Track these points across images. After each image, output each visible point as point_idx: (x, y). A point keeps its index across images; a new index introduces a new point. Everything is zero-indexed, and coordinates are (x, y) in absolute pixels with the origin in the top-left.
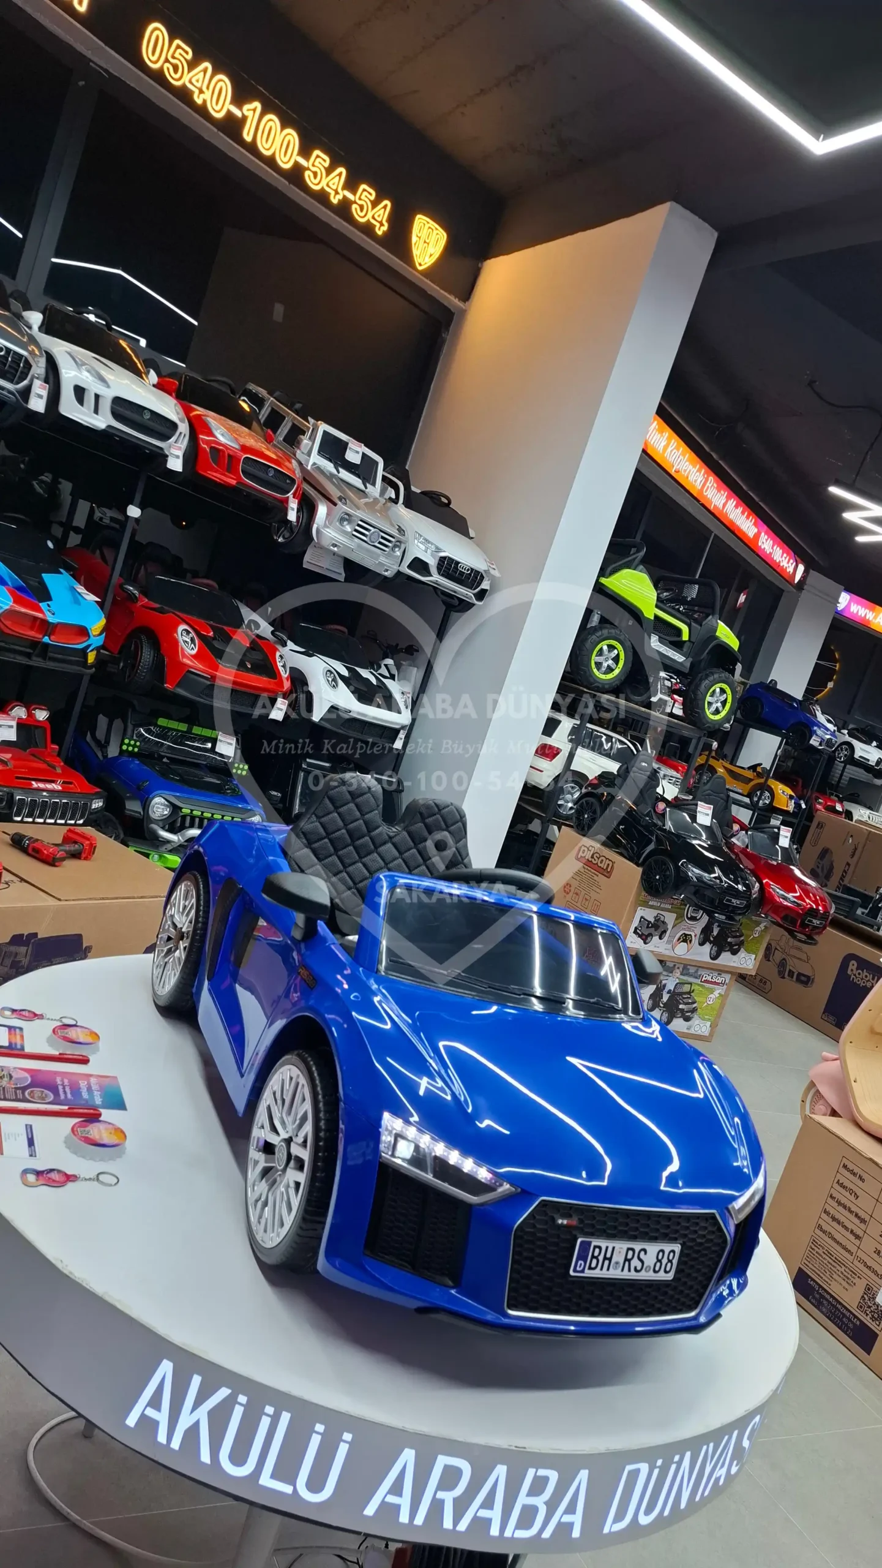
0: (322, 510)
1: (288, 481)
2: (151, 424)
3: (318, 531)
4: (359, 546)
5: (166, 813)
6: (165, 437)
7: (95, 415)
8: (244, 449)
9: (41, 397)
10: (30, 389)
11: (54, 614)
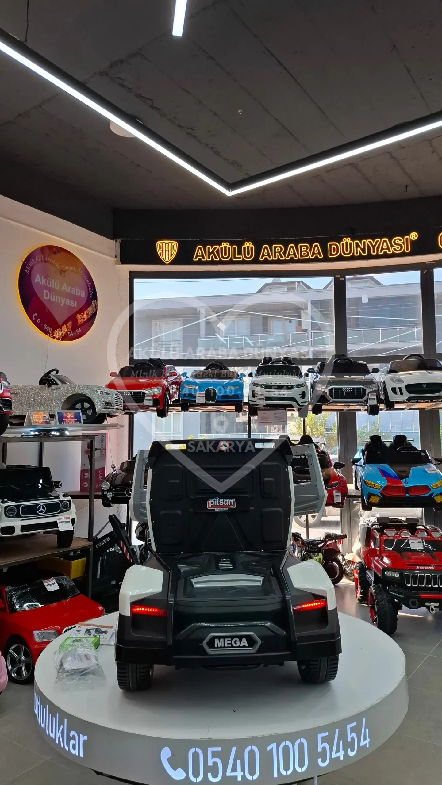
2: (429, 388)
6: (440, 391)
7: (402, 396)
9: (374, 399)
10: (368, 399)
11: (408, 483)
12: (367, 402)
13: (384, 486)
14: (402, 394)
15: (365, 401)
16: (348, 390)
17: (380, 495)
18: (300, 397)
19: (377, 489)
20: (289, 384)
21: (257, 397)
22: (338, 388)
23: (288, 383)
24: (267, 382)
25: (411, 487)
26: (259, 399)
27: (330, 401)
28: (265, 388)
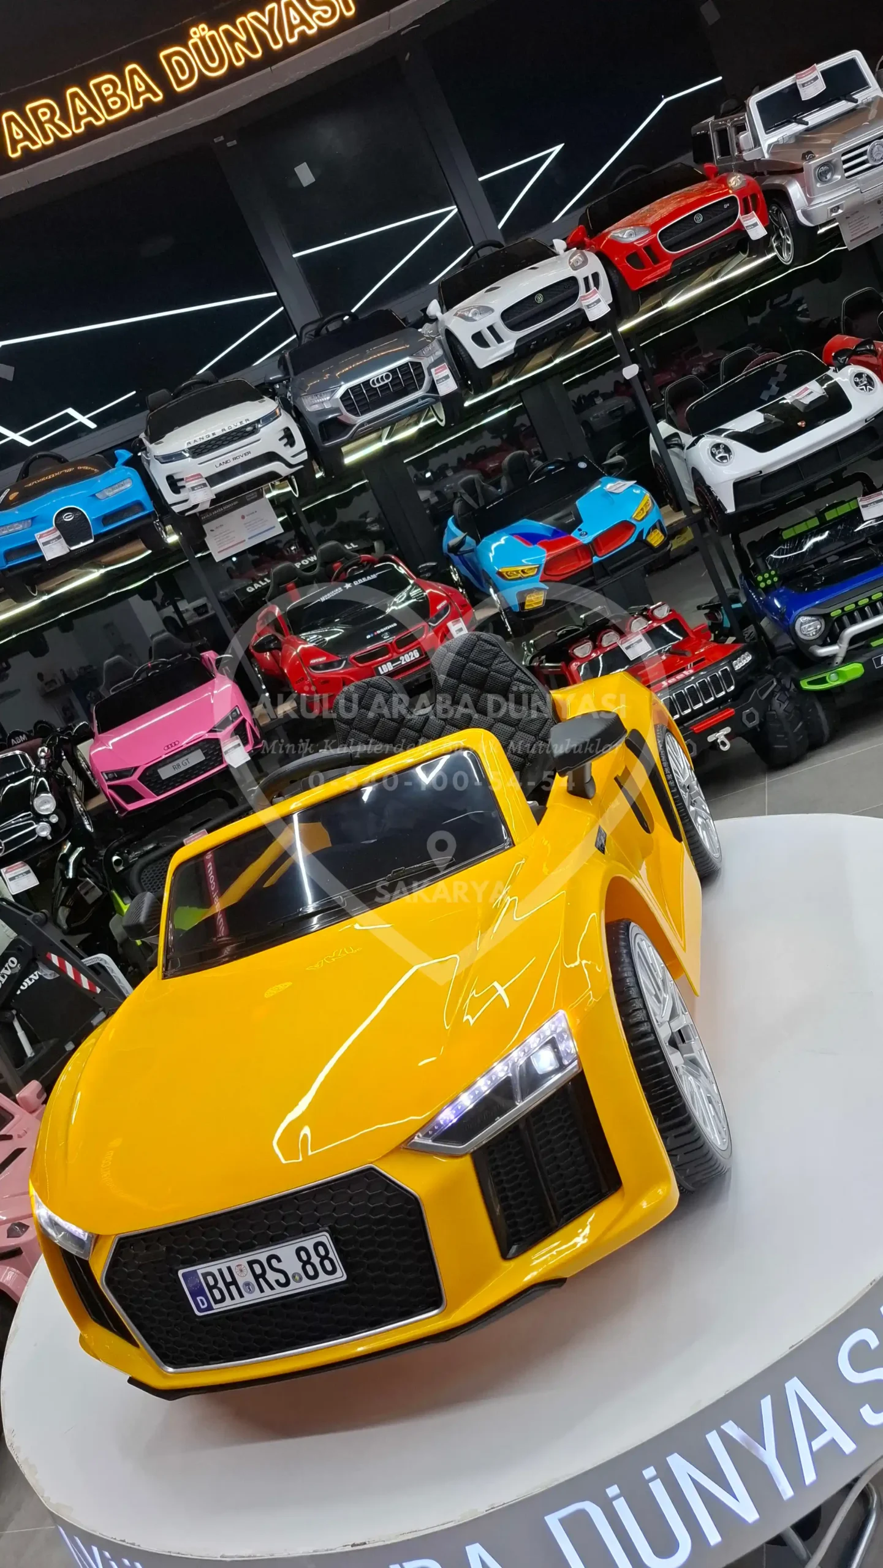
0: (795, 191)
1: (726, 206)
2: (550, 301)
3: (805, 213)
4: (864, 181)
5: (819, 627)
6: (574, 297)
7: (502, 344)
8: (654, 227)
9: (447, 377)
10: (433, 381)
11: (586, 534)
12: (438, 393)
13: (544, 561)
14: (499, 340)
15: (428, 392)
16: (384, 381)
17: (542, 585)
18: (285, 445)
19: (532, 576)
20: (245, 423)
21: (184, 487)
22: (359, 385)
23: (241, 423)
24: (192, 441)
25: (596, 540)
26: (193, 489)
27: (355, 425)
28: (193, 457)
